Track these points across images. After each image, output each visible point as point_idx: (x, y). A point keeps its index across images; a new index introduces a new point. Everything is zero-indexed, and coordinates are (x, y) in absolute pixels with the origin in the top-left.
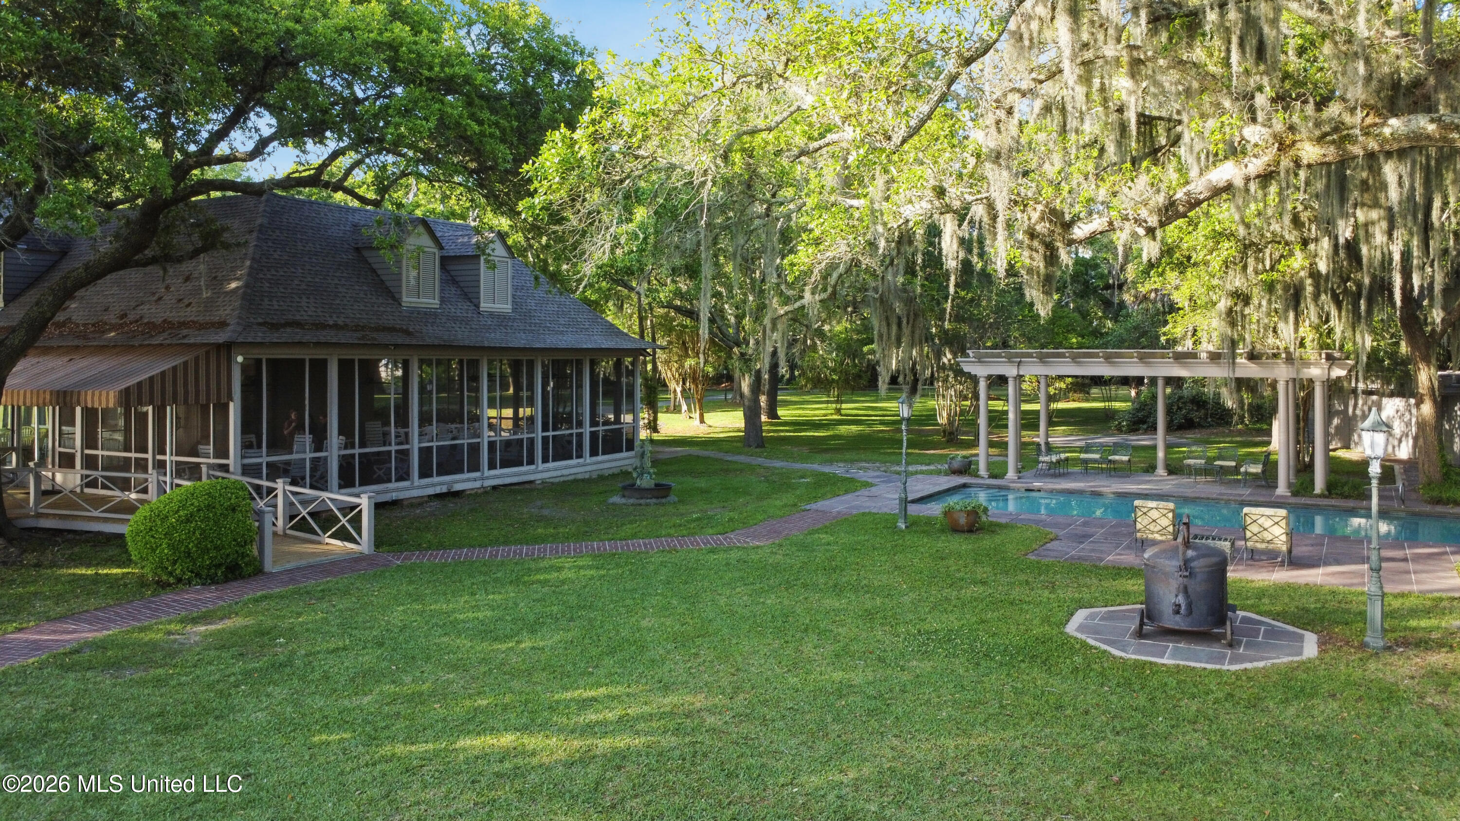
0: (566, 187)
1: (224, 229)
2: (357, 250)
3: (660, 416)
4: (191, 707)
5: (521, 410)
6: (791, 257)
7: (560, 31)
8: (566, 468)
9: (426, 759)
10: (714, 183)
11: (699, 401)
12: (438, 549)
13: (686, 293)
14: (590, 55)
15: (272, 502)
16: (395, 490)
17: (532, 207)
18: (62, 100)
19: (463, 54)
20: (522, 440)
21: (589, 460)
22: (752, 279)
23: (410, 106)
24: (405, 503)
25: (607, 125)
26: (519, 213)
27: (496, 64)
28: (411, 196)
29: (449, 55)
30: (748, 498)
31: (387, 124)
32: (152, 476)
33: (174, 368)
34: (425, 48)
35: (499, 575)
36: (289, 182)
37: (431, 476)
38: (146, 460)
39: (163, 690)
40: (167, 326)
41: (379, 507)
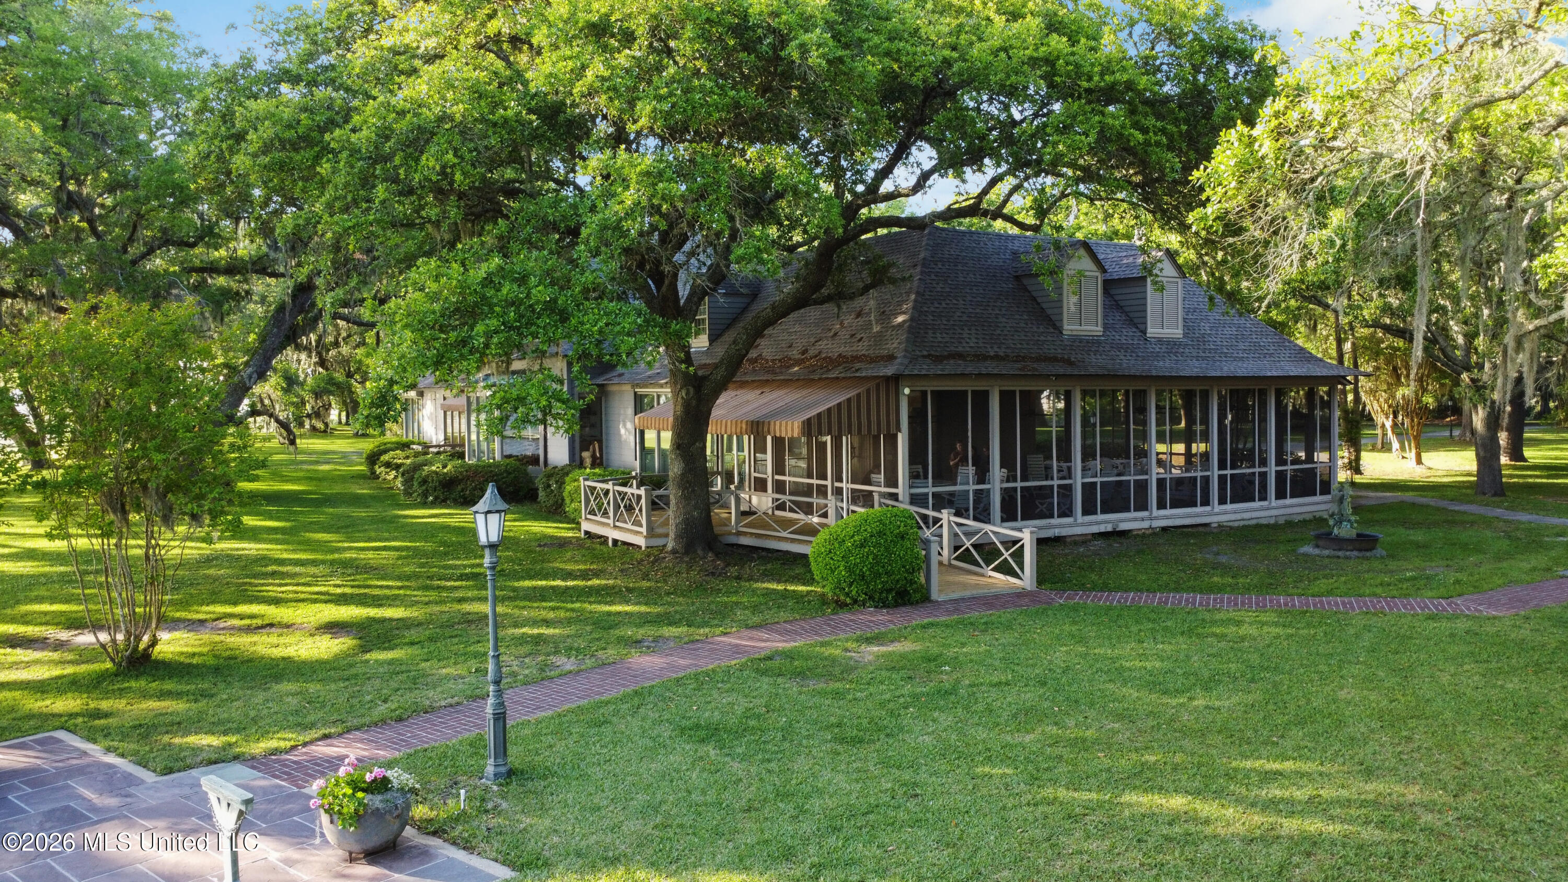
0: (1245, 191)
1: (891, 265)
2: (1017, 278)
3: (1364, 454)
4: (865, 722)
5: (1194, 446)
6: (1545, 257)
7: (1233, 18)
8: (1247, 511)
9: (1090, 808)
10: (1434, 173)
11: (1415, 438)
12: (1102, 590)
13: (1398, 308)
14: (1273, 38)
15: (938, 531)
16: (1059, 526)
17: (1204, 218)
18: (749, 153)
19: (1124, 58)
20: (1195, 478)
21: (1275, 503)
22: (1486, 288)
23: (1069, 121)
24: (1068, 540)
25: (1293, 116)
26: (1190, 227)
27: (1162, 64)
28: (1072, 218)
29: (1109, 62)
30: (1481, 556)
31: (1045, 143)
32: (831, 501)
33: (849, 400)
34: (1082, 57)
35: (1169, 624)
36: (950, 214)
37: (1095, 513)
38: (826, 486)
39: (841, 702)
40: (842, 360)
41: (1041, 542)
